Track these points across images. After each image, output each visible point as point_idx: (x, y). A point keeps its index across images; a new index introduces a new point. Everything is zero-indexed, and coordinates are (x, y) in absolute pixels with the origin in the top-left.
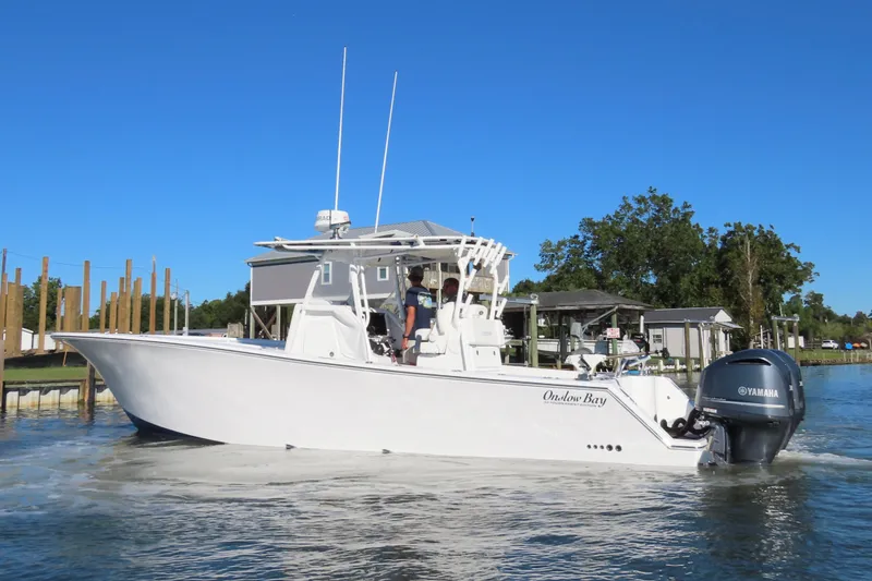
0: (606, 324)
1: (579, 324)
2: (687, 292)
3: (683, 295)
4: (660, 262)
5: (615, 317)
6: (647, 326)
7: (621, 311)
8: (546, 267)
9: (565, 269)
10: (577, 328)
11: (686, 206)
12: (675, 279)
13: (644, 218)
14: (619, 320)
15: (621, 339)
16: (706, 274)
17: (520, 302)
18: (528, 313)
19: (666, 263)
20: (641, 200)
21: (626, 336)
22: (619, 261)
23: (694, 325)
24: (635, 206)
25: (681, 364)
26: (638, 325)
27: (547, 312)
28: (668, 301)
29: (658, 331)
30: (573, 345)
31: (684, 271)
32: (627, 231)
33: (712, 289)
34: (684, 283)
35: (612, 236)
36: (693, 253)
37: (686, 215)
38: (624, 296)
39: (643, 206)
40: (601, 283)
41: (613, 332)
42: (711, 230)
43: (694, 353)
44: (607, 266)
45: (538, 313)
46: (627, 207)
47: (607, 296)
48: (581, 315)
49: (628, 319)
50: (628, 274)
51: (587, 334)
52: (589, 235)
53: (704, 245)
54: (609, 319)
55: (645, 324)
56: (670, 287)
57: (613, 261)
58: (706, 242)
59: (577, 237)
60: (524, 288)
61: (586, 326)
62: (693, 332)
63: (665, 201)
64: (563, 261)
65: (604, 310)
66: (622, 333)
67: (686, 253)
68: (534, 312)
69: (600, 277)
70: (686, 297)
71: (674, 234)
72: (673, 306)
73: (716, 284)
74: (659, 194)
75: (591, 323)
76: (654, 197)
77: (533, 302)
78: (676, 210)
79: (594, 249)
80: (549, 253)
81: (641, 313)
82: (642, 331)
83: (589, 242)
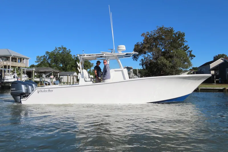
0: (51, 75)
1: (44, 75)
2: (68, 68)
3: (68, 69)
4: (63, 62)
5: (52, 73)
6: (60, 75)
7: (54, 72)
8: (38, 62)
9: (42, 63)
10: (44, 76)
11: (69, 50)
12: (66, 66)
13: (61, 52)
14: (53, 74)
15: (54, 78)
16: (73, 65)
17: (30, 69)
18: (32, 72)
19: (64, 62)
20: (59, 48)
21: (55, 78)
22: (54, 61)
23: (69, 75)
24: (58, 49)
25: (66, 83)
26: (58, 75)
27: (37, 72)
28: (64, 70)
29: (62, 77)
30: (43, 79)
31: (68, 64)
32: (56, 55)
33: (73, 68)
34: (68, 67)
35: (53, 55)
36: (70, 60)
37: (69, 52)
38: (55, 69)
39: (60, 49)
40: (50, 66)
41: (52, 77)
42: (74, 55)
43: (69, 81)
44: (52, 62)
45: (35, 72)
46: (56, 49)
47: (51, 69)
48: (45, 73)
49: (56, 74)
50: (56, 64)
51: (46, 77)
52: (48, 55)
53: (73, 59)
54: (51, 74)
55: (59, 75)
56: (65, 67)
57: (53, 61)
58: (73, 58)
59: (45, 55)
60: (32, 66)
61: (46, 75)
62: (69, 77)
63: (65, 48)
64: (42, 61)
65: (50, 72)
66: (54, 77)
67: (68, 60)
68: (34, 72)
69: (50, 65)
70: (68, 70)
71: (66, 56)
72: (66, 71)
73: (74, 67)
74: (64, 47)
75: (47, 74)
76: (63, 48)
77: (33, 69)
78: (67, 51)
79: (49, 58)
80: (39, 58)
81: (58, 72)
82: (58, 76)
83: (48, 57)
